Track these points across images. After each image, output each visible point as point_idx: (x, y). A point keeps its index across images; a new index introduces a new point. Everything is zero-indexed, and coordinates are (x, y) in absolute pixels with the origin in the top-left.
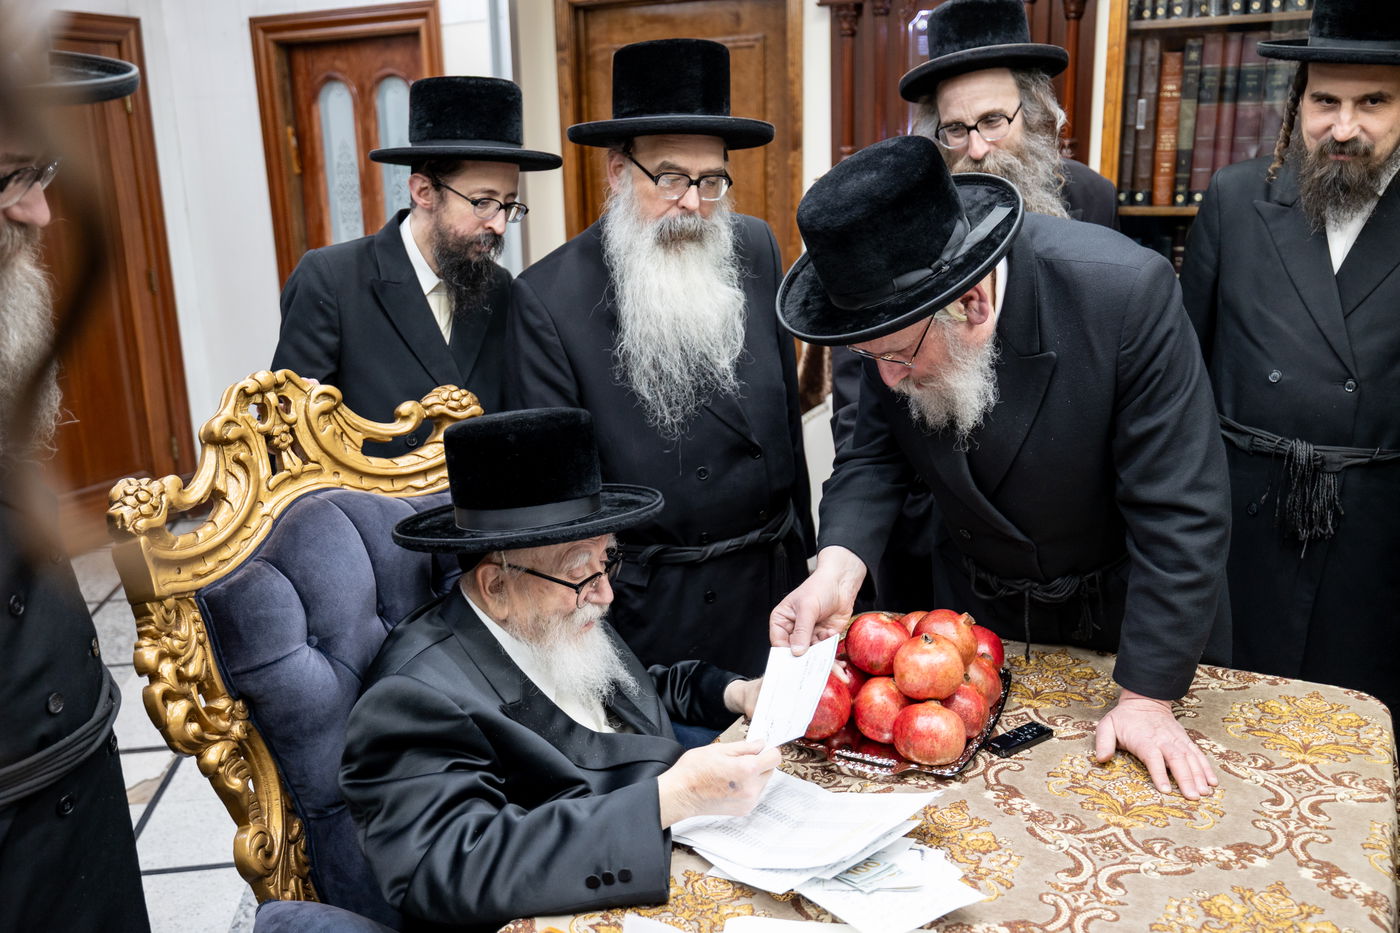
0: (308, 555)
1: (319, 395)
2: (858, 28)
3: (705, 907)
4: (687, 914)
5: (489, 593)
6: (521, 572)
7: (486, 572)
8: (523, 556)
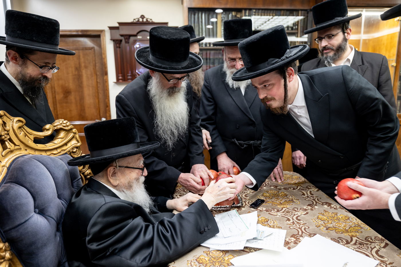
1: (17, 121)
2: (121, 46)
3: (220, 260)
4: (217, 264)
5: (111, 177)
6: (123, 168)
7: (111, 170)
8: (124, 162)
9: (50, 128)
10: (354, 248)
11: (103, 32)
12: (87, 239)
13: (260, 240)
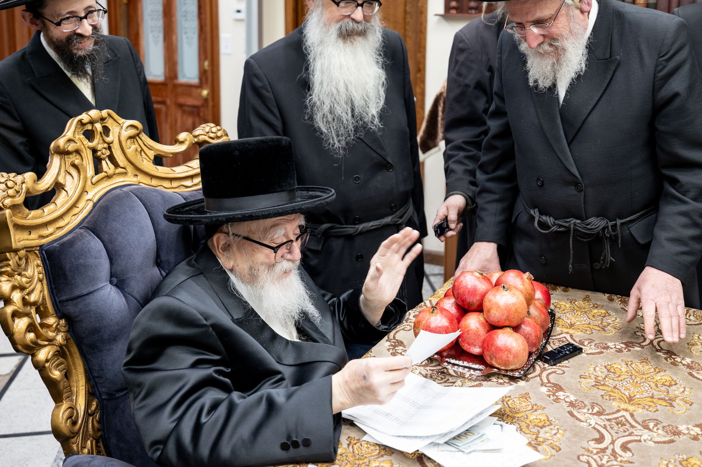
0: (114, 225)
1: (128, 127)
5: (221, 251)
7: (219, 238)
9: (186, 140)
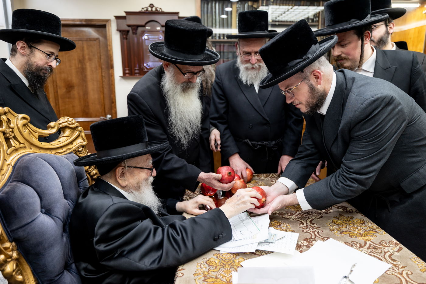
0: (37, 177)
2: (128, 37)
3: (230, 263)
4: (227, 266)
5: (119, 178)
6: (132, 168)
7: (119, 170)
8: (133, 162)
9: (55, 126)
10: (367, 252)
11: (109, 21)
12: (95, 240)
13: (271, 243)
